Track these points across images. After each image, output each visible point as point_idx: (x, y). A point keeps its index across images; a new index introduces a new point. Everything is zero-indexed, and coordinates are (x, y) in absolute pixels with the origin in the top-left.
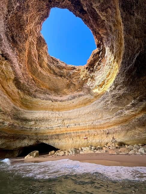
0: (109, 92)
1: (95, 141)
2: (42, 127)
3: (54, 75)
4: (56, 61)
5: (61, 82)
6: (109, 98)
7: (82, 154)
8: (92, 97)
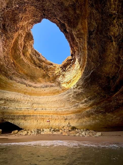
0: (72, 88)
1: (56, 124)
2: (11, 107)
3: (34, 65)
4: (38, 54)
5: (39, 72)
6: (72, 93)
7: (42, 134)
8: (61, 90)
